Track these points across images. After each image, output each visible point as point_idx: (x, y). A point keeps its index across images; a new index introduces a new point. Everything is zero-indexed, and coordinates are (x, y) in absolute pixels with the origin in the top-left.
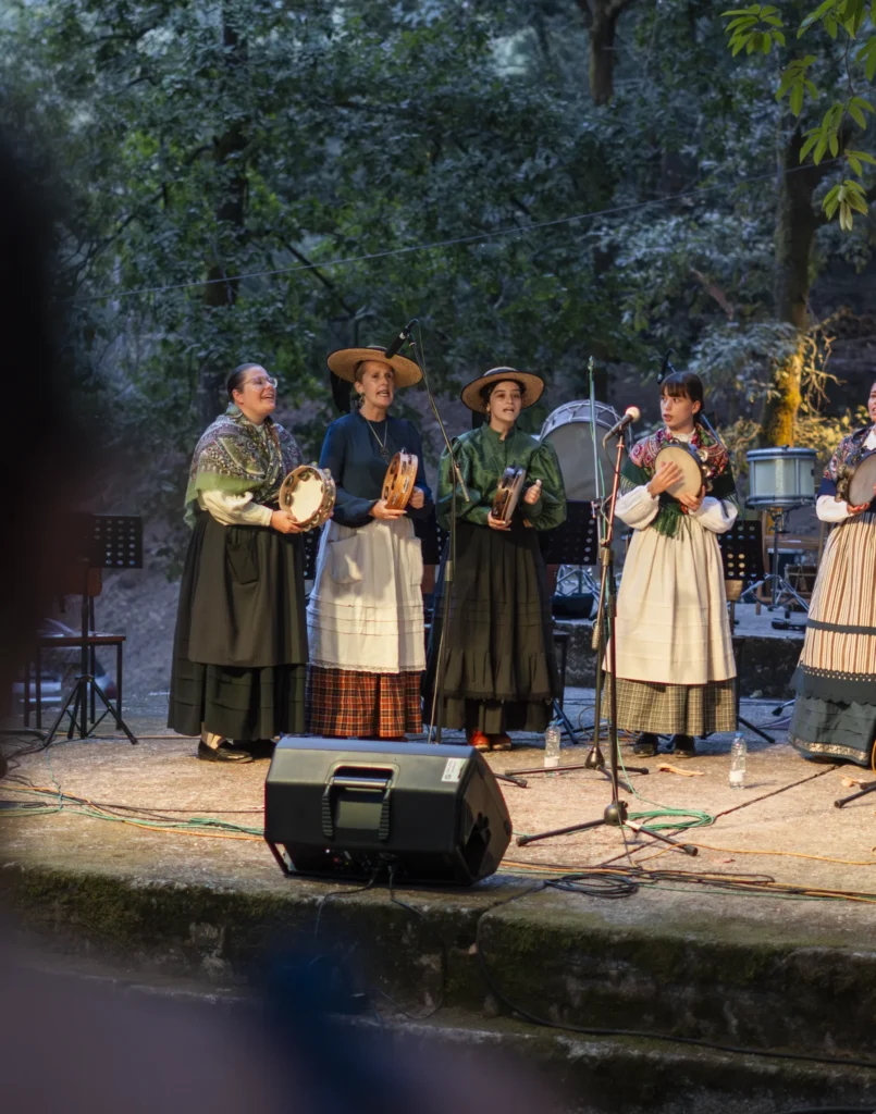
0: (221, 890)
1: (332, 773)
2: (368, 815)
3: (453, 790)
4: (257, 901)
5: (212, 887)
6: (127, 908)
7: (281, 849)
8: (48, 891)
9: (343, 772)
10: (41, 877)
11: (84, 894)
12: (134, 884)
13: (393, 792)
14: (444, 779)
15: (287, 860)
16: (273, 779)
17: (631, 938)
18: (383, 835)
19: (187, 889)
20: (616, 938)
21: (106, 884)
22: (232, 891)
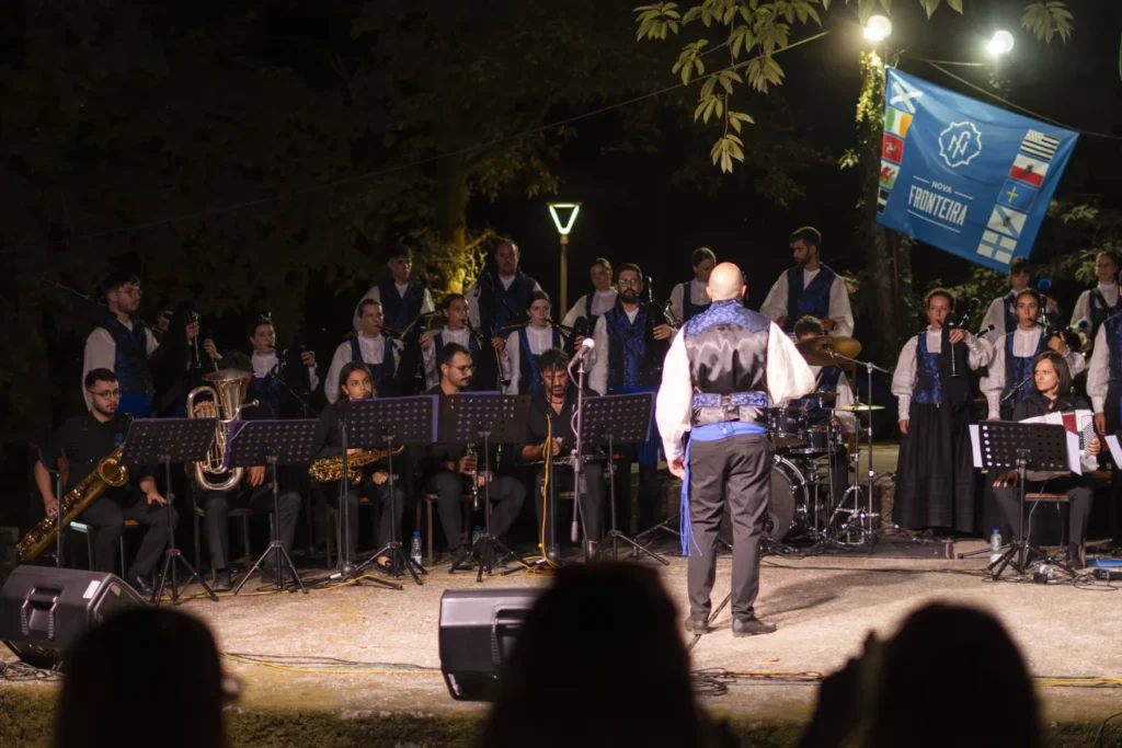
0: (421, 715)
1: (494, 615)
4: (452, 722)
5: (412, 713)
6: (339, 735)
7: (451, 677)
8: (265, 727)
9: (502, 614)
10: (258, 716)
11: (299, 728)
12: (344, 717)
15: (455, 687)
17: (766, 725)
19: (392, 716)
20: (754, 726)
21: (319, 717)
22: (430, 715)
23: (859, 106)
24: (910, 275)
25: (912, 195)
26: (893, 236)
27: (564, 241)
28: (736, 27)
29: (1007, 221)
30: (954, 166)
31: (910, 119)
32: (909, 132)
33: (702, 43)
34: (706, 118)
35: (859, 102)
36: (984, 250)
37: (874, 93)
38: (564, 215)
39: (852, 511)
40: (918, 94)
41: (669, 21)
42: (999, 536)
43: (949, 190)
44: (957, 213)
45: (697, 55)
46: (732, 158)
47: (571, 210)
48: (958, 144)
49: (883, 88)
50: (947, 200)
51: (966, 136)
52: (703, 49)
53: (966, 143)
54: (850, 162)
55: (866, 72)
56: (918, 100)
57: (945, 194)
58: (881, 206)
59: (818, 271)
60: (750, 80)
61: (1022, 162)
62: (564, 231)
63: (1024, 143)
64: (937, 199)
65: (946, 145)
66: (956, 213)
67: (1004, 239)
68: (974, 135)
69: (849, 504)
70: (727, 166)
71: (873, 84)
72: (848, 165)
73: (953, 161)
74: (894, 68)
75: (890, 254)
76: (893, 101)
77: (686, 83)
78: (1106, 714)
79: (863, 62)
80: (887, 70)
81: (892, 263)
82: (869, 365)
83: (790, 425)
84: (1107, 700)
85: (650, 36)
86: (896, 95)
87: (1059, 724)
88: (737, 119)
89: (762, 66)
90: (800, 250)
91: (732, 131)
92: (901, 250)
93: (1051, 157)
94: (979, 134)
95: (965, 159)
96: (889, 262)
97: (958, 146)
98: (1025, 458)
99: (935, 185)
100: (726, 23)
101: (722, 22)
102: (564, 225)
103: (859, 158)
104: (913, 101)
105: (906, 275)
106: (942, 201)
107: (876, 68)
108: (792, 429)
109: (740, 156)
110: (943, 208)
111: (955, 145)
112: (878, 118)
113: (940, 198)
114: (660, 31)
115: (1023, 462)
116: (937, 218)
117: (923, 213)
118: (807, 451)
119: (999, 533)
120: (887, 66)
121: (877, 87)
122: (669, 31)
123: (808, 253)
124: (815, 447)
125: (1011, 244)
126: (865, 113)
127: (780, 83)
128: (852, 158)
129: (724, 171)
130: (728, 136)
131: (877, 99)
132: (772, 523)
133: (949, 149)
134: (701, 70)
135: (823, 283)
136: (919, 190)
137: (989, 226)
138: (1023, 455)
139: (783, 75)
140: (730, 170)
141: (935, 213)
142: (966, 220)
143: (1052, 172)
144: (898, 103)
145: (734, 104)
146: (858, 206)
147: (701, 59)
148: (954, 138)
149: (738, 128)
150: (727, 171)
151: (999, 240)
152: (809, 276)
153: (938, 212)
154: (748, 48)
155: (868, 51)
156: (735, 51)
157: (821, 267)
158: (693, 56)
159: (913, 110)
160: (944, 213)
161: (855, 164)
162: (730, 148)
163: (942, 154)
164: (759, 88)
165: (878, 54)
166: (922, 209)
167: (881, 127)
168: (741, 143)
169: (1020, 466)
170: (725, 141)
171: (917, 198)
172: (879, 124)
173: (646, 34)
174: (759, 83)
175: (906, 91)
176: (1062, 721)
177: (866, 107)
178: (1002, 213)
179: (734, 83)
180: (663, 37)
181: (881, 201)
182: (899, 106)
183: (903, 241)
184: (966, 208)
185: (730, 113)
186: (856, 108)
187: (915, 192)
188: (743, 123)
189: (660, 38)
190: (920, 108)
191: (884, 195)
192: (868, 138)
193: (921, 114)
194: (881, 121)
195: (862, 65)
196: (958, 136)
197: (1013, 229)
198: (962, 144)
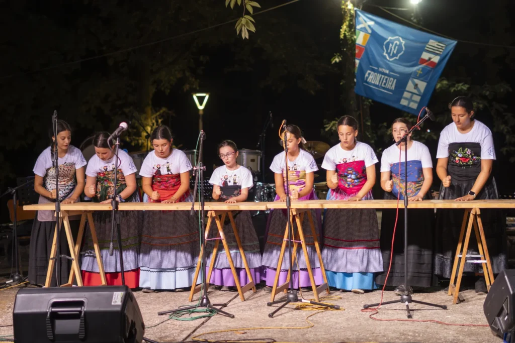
1: (50, 305)
2: (74, 326)
3: (119, 309)
9: (55, 305)
13: (85, 313)
14: (113, 304)
16: (17, 311)
18: (82, 336)
23: (341, 30)
24: (370, 121)
25: (367, 75)
26: (360, 99)
27: (201, 113)
29: (416, 86)
30: (391, 60)
31: (368, 36)
32: (367, 44)
34: (232, 6)
35: (341, 28)
36: (404, 102)
37: (349, 24)
38: (201, 100)
40: (371, 23)
43: (388, 72)
44: (391, 84)
46: (248, 31)
47: (204, 97)
49: (354, 20)
50: (386, 77)
53: (397, 47)
54: (337, 60)
55: (345, 12)
56: (372, 27)
57: (385, 74)
61: (425, 56)
62: (201, 108)
63: (427, 46)
64: (381, 77)
65: (387, 50)
66: (390, 84)
67: (415, 96)
68: (401, 43)
70: (245, 35)
71: (349, 19)
72: (336, 62)
73: (391, 58)
74: (360, 10)
75: (359, 109)
76: (358, 27)
79: (343, 7)
80: (356, 11)
81: (360, 114)
86: (360, 24)
88: (250, 5)
91: (248, 13)
92: (365, 107)
93: (441, 53)
94: (403, 42)
95: (397, 56)
96: (358, 113)
97: (393, 49)
99: (380, 69)
102: (201, 104)
103: (342, 58)
104: (369, 26)
105: (367, 121)
106: (384, 78)
107: (350, 10)
109: (253, 29)
110: (384, 81)
111: (391, 49)
112: (352, 37)
113: (383, 76)
116: (381, 87)
117: (374, 85)
120: (356, 9)
121: (351, 20)
125: (418, 98)
128: (338, 58)
130: (245, 16)
131: (352, 27)
133: (389, 51)
136: (372, 73)
137: (406, 89)
140: (247, 37)
141: (380, 85)
142: (396, 87)
143: (441, 61)
144: (361, 28)
146: (341, 84)
148: (391, 45)
149: (251, 10)
150: (245, 38)
151: (412, 97)
153: (381, 84)
155: (346, 1)
159: (370, 31)
160: (385, 84)
161: (340, 61)
163: (385, 54)
165: (352, 2)
166: (373, 83)
167: (354, 41)
168: (253, 21)
170: (243, 19)
171: (370, 77)
172: (352, 40)
175: (366, 22)
177: (345, 31)
178: (413, 82)
182: (362, 30)
183: (365, 103)
184: (395, 80)
186: (340, 31)
187: (369, 74)
188: (254, 7)
190: (373, 31)
192: (346, 47)
193: (374, 36)
194: (353, 38)
195: (343, 8)
196: (392, 44)
197: (419, 90)
198: (395, 48)
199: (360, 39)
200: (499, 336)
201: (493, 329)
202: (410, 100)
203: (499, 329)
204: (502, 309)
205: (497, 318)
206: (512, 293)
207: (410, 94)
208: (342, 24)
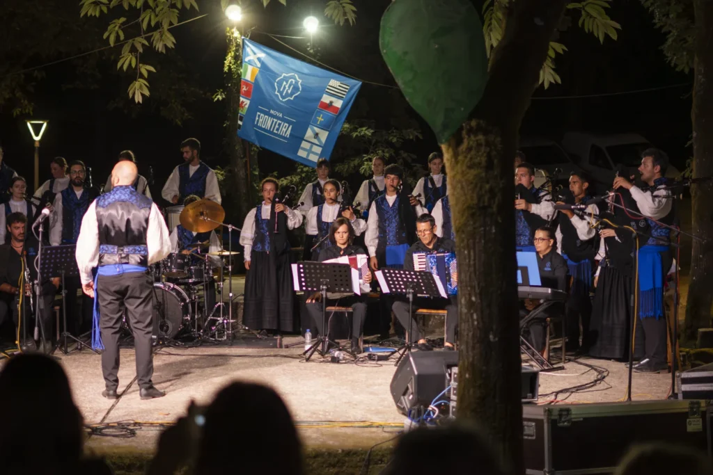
23: (225, 62)
24: (258, 169)
25: (257, 118)
26: (246, 144)
27: (37, 145)
28: (144, 11)
29: (316, 135)
30: (284, 100)
31: (257, 71)
32: (256, 80)
33: (122, 20)
34: (125, 67)
35: (225, 60)
36: (302, 153)
37: (235, 54)
38: (37, 128)
39: (219, 319)
40: (262, 55)
41: (101, 5)
42: (310, 333)
43: (281, 115)
44: (286, 130)
45: (120, 27)
46: (142, 95)
47: (42, 125)
48: (287, 86)
49: (240, 51)
50: (279, 121)
51: (292, 82)
52: (123, 24)
53: (292, 86)
54: (220, 97)
55: (230, 40)
56: (262, 59)
57: (278, 118)
58: (240, 125)
59: (199, 166)
60: (154, 45)
61: (326, 99)
62: (37, 138)
63: (328, 87)
64: (273, 121)
65: (279, 88)
66: (284, 130)
67: (314, 147)
68: (297, 82)
69: (217, 314)
70: (138, 99)
71: (234, 49)
72: (218, 99)
73: (283, 98)
74: (248, 38)
75: (245, 156)
76: (247, 60)
77: (112, 45)
78: (372, 443)
79: (228, 34)
80: (243, 39)
81: (246, 161)
82: (230, 226)
83: (179, 264)
84: (373, 435)
85: (89, 14)
86: (248, 55)
87: (343, 451)
88: (145, 69)
89: (161, 36)
90: (187, 152)
91: (142, 76)
92: (252, 153)
93: (344, 96)
94: (300, 81)
95: (291, 96)
96: (244, 160)
97: (287, 88)
98: (326, 285)
99: (272, 112)
100: (138, 7)
101: (136, 7)
102: (37, 135)
103: (226, 95)
104: (259, 59)
105: (255, 170)
106: (276, 122)
107: (236, 38)
108: (181, 266)
109: (147, 93)
110: (277, 126)
111: (285, 88)
112: (238, 70)
113: (275, 120)
114: (95, 12)
115: (325, 287)
116: (272, 133)
117: (264, 130)
118: (190, 281)
119: (310, 331)
120: (243, 37)
121: (237, 51)
122: (101, 11)
123: (193, 154)
124: (195, 278)
125: (318, 150)
126: (229, 66)
127: (173, 47)
128: (221, 95)
129: (137, 101)
130: (140, 80)
131: (237, 58)
132: (168, 327)
133: (281, 90)
134: (122, 37)
135: (202, 173)
136: (262, 115)
137: (305, 138)
138: (324, 283)
139: (174, 41)
140: (141, 101)
141: (272, 130)
142: (291, 134)
143: (344, 106)
144: (249, 61)
145: (143, 59)
146: (225, 125)
147: (122, 30)
148: (285, 83)
149: (146, 74)
150: (139, 102)
151: (311, 147)
152: (193, 169)
153: (273, 130)
154: (153, 24)
155: (232, 27)
156: (145, 26)
157: (200, 164)
158: (117, 28)
159: (259, 65)
160: (278, 130)
161: (223, 99)
162: (141, 87)
163: (276, 93)
164: (160, 50)
165: (239, 29)
166: (263, 127)
167: (239, 76)
168: (147, 84)
169: (323, 290)
170: (137, 83)
171: (261, 120)
172: (238, 74)
173: (87, 13)
174: (159, 46)
175: (255, 54)
176: (346, 448)
177: (230, 63)
178: (313, 131)
179: (143, 45)
180: (97, 15)
181: (240, 123)
182: (250, 63)
183: (253, 148)
184: (291, 126)
185: (141, 65)
186: (224, 64)
187: (259, 116)
188: (149, 72)
189: (95, 16)
190: (263, 64)
191: (241, 119)
192: (231, 82)
193: (264, 67)
194: (239, 72)
195: (227, 36)
196: (287, 82)
197: (319, 140)
198: (289, 87)
199: (249, 74)
200: (404, 414)
201: (398, 407)
202: (310, 151)
203: (404, 408)
204: (407, 389)
205: (402, 397)
206: (416, 373)
207: (309, 144)
208: (225, 55)
